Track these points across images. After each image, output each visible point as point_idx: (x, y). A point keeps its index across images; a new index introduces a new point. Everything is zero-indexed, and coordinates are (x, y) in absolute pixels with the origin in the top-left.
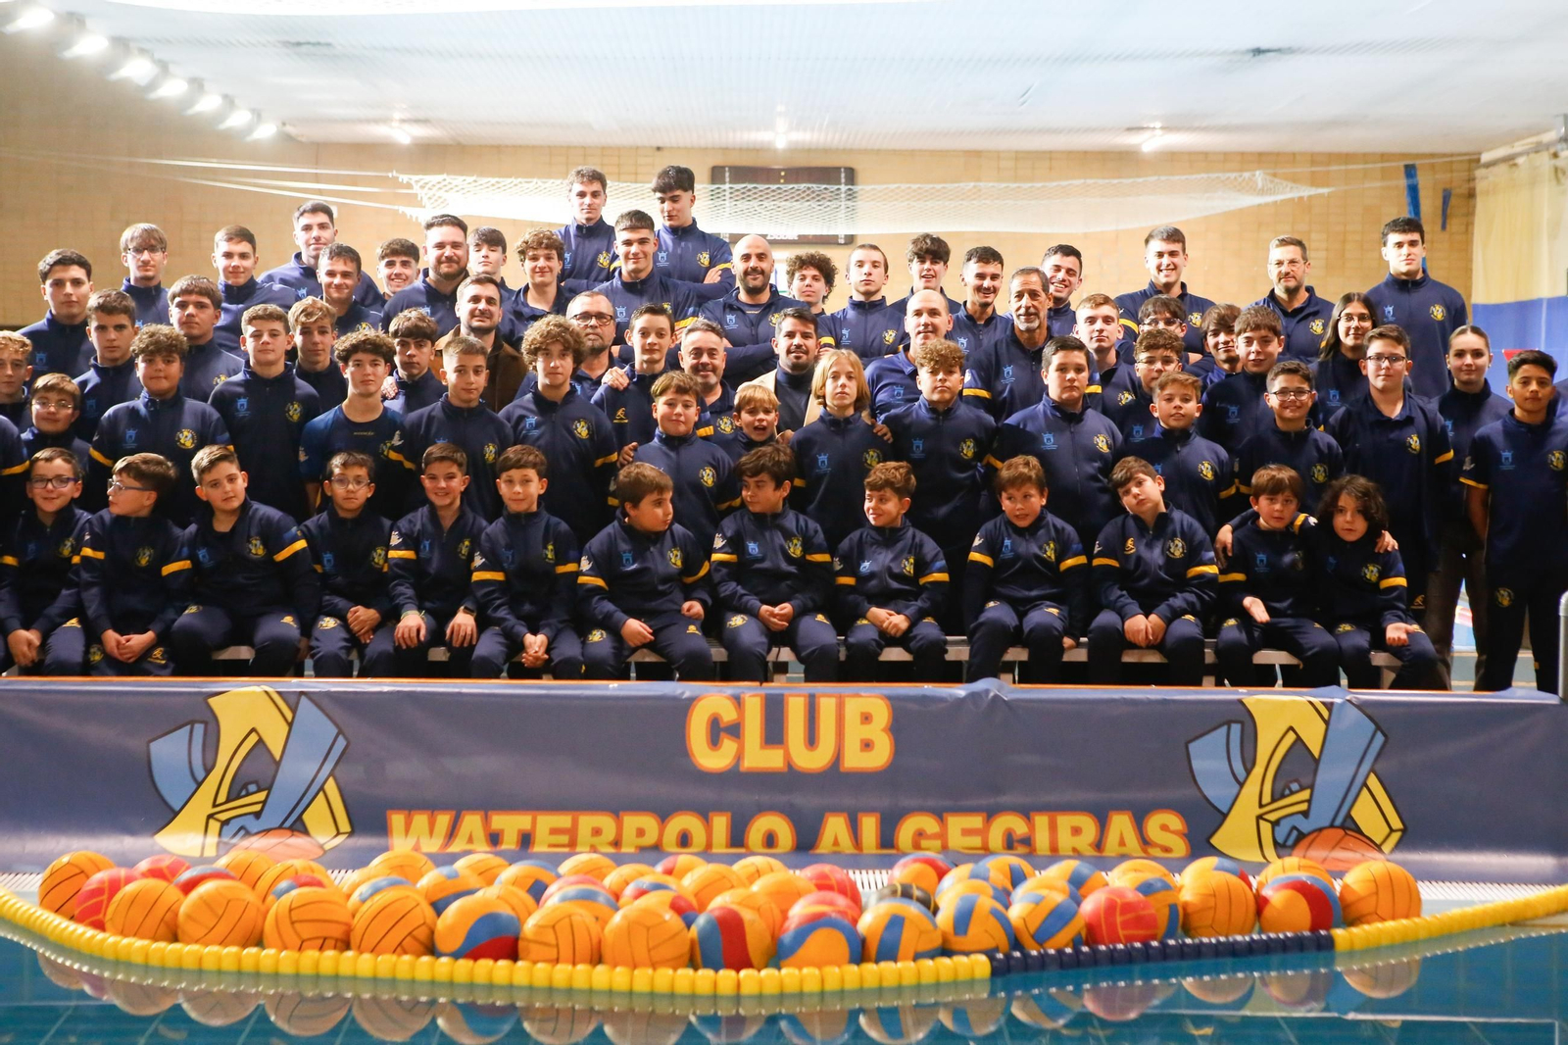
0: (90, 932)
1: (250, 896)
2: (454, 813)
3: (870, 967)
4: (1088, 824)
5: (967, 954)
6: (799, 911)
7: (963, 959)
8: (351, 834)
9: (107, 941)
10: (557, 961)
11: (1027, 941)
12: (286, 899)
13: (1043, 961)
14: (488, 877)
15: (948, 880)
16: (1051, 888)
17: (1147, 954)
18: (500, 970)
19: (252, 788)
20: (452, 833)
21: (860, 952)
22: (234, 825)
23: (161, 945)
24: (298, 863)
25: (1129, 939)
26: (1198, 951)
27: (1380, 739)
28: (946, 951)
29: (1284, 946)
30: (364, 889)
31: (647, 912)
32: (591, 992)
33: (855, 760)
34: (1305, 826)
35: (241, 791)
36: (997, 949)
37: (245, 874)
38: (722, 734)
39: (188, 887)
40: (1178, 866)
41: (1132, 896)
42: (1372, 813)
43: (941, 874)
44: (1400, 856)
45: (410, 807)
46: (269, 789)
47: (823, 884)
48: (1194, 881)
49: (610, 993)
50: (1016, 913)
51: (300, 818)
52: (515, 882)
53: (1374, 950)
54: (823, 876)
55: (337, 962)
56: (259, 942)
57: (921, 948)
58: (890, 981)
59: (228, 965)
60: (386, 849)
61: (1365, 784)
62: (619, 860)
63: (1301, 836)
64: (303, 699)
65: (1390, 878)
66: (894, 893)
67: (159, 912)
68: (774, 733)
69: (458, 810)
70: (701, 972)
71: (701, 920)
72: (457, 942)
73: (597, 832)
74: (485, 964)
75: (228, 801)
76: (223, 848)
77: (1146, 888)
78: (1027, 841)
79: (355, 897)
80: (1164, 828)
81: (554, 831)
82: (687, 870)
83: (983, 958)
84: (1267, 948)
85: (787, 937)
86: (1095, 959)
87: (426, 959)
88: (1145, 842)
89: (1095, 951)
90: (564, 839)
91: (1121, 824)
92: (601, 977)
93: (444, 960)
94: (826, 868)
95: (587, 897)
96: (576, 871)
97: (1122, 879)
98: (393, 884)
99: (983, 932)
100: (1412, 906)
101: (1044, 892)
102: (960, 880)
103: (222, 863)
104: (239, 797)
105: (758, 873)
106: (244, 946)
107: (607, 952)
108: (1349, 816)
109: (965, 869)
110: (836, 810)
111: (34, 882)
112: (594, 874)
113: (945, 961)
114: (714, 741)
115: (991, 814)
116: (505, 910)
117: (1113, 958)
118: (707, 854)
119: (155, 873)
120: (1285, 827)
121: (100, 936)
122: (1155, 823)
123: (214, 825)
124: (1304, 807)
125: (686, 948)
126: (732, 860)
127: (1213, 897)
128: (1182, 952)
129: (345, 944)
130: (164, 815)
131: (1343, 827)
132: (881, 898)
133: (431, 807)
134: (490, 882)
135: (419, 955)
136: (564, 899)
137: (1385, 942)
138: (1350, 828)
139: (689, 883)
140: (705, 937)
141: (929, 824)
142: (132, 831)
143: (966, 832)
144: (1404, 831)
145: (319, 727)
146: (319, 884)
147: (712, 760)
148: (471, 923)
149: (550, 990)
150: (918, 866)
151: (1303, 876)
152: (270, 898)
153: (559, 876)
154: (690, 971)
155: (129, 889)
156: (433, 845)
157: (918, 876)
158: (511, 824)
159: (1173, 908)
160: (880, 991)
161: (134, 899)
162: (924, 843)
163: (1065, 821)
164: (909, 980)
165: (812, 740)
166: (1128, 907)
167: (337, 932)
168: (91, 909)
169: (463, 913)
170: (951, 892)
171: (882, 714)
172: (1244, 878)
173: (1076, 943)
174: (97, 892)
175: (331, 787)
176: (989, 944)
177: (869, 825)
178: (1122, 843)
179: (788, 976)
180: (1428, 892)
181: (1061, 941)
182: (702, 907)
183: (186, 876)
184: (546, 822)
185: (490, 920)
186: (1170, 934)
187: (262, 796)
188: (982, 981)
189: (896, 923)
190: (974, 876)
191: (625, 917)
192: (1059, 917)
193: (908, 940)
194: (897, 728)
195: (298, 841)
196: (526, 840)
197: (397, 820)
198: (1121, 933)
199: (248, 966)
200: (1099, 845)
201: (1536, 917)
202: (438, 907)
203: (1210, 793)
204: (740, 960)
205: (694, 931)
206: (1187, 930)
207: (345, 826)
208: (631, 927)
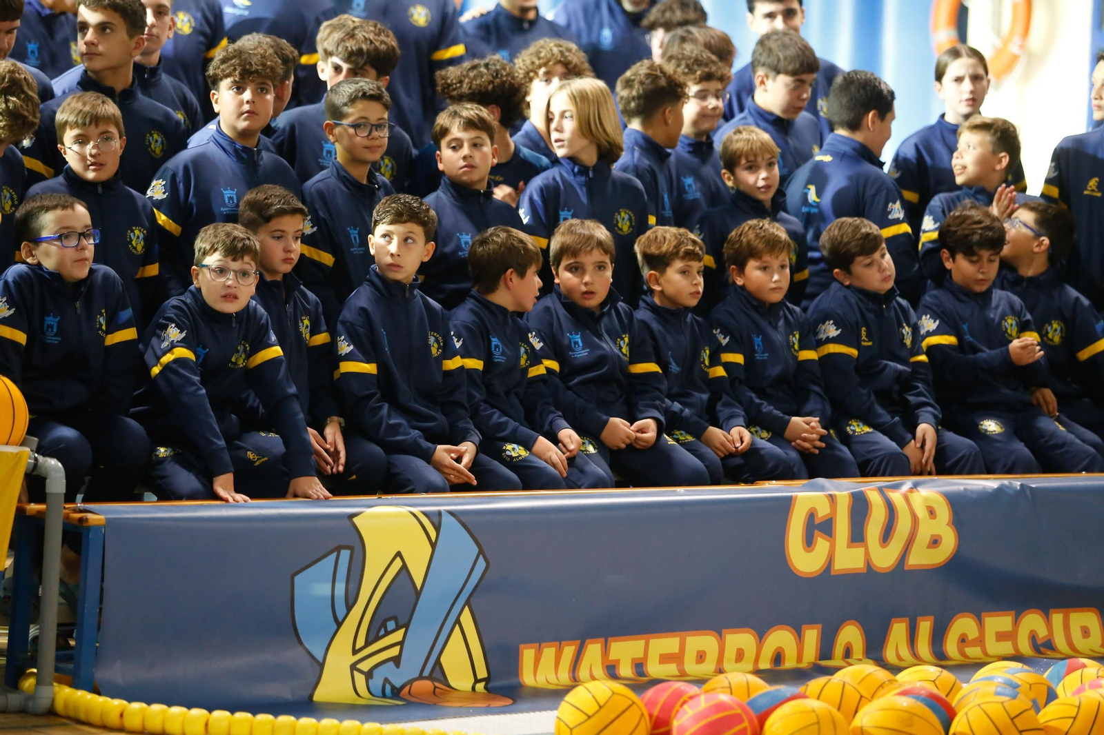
2: (578, 642)
19: (391, 625)
20: (575, 668)
33: (919, 558)
35: (379, 630)
38: (816, 531)
46: (407, 626)
51: (438, 662)
68: (858, 532)
69: (582, 639)
73: (702, 656)
75: (368, 643)
78: (1049, 645)
90: (673, 667)
104: (378, 638)
114: (809, 542)
115: (1018, 613)
133: (558, 637)
141: (970, 628)
143: (1000, 636)
147: (807, 562)
158: (626, 652)
162: (967, 650)
165: (887, 538)
171: (944, 510)
175: (466, 618)
177: (924, 632)
187: (398, 636)
194: (957, 521)
196: (641, 670)
197: (528, 655)
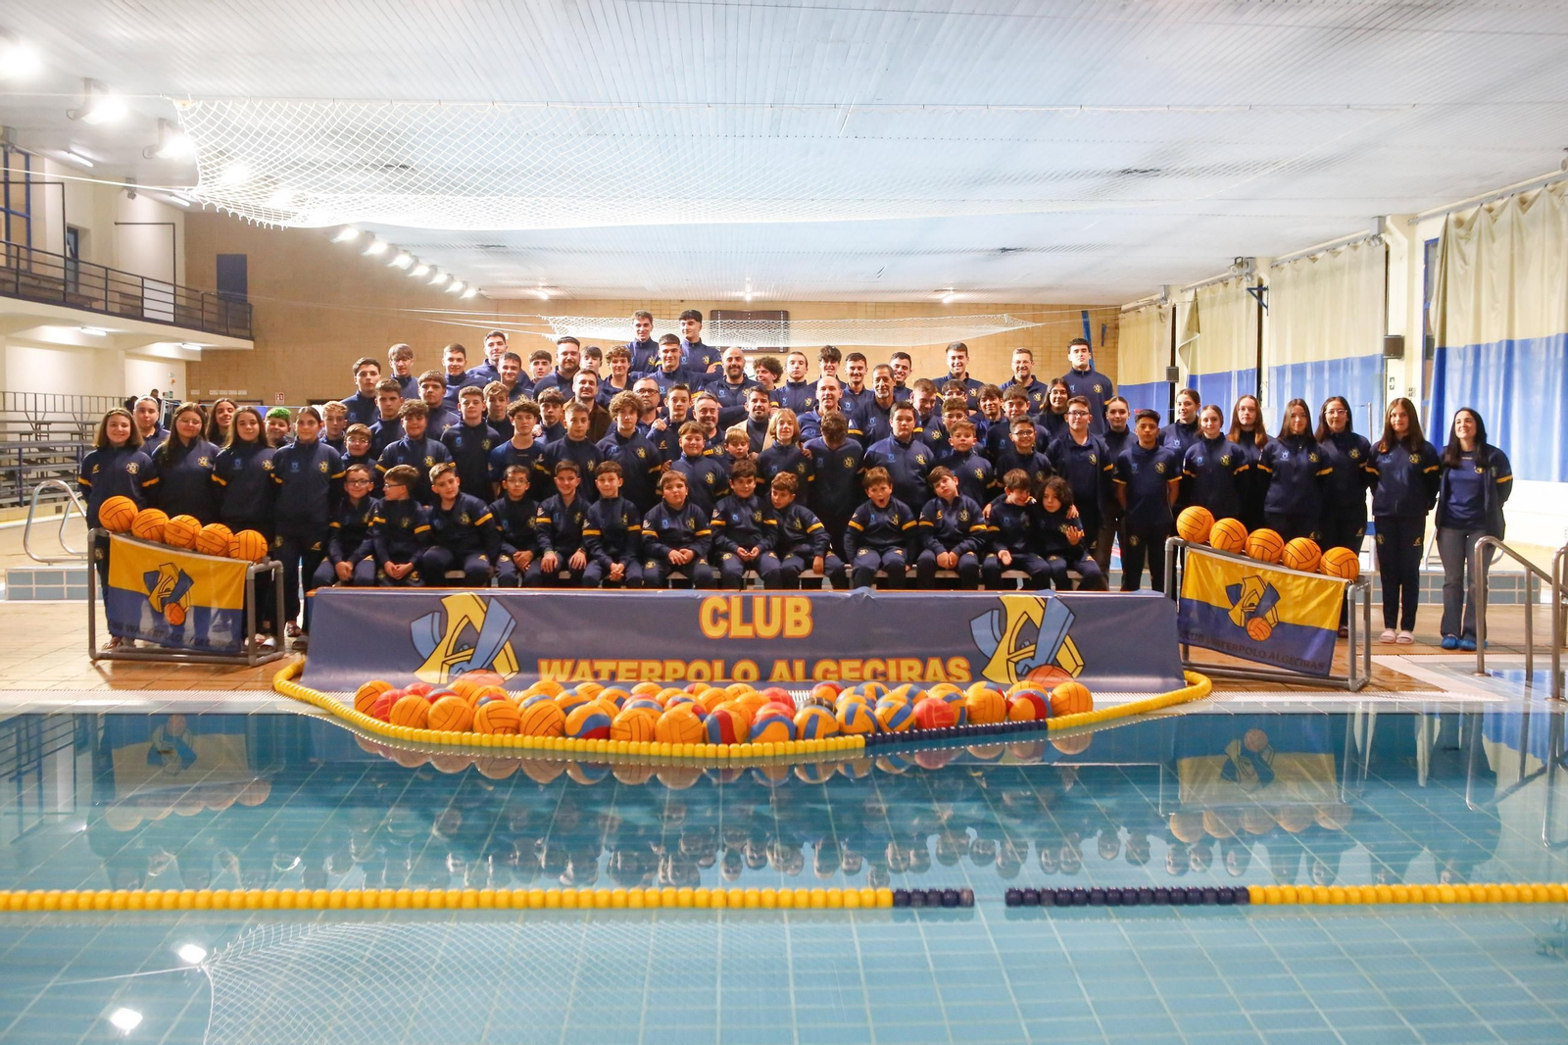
0: (382, 723)
1: (466, 705)
2: (574, 661)
3: (800, 742)
4: (917, 665)
5: (852, 735)
6: (762, 712)
7: (850, 737)
8: (519, 672)
9: (391, 728)
10: (631, 740)
11: (884, 726)
12: (485, 706)
13: (893, 738)
14: (593, 695)
15: (841, 696)
16: (897, 699)
17: (949, 734)
18: (601, 744)
19: (466, 647)
20: (573, 672)
21: (795, 734)
22: (457, 667)
23: (420, 730)
24: (491, 687)
25: (940, 726)
26: (976, 732)
27: (1072, 617)
28: (841, 733)
29: (1021, 728)
30: (526, 701)
31: (679, 713)
32: (650, 756)
33: (791, 631)
34: (1032, 664)
35: (460, 649)
36: (868, 732)
37: (462, 693)
38: (719, 618)
39: (433, 700)
40: (965, 686)
41: (941, 703)
42: (1068, 657)
43: (838, 692)
44: (1081, 679)
45: (550, 657)
46: (475, 647)
47: (774, 698)
48: (974, 694)
49: (660, 757)
50: (879, 712)
51: (491, 664)
52: (608, 697)
53: (1067, 729)
54: (776, 694)
55: (513, 741)
56: (471, 729)
57: (828, 731)
58: (811, 749)
59: (455, 741)
60: (538, 680)
61: (1064, 642)
62: (664, 686)
63: (1030, 670)
64: (493, 600)
65: (1077, 692)
66: (813, 702)
67: (418, 712)
68: (747, 617)
69: (576, 659)
70: (709, 745)
71: (709, 718)
72: (577, 730)
73: (651, 671)
74: (592, 741)
75: (453, 654)
76: (451, 679)
77: (948, 699)
78: (884, 674)
79: (522, 705)
80: (958, 666)
81: (628, 671)
82: (701, 691)
83: (861, 737)
84: (1012, 729)
85: (755, 726)
86: (921, 737)
87: (560, 739)
88: (947, 674)
89: (921, 732)
90: (634, 675)
91: (935, 664)
92: (655, 748)
93: (570, 739)
94: (776, 690)
95: (647, 706)
96: (641, 692)
97: (935, 694)
98: (543, 699)
99: (861, 722)
100: (1088, 705)
101: (893, 701)
102: (849, 695)
103: (451, 687)
104: (459, 652)
105: (739, 693)
106: (464, 731)
107: (658, 735)
108: (1055, 658)
109: (851, 690)
110: (781, 658)
111: (351, 697)
112: (651, 693)
113: (840, 739)
114: (715, 622)
115: (865, 660)
116: (603, 713)
117: (930, 736)
118: (711, 682)
119: (416, 692)
120: (1022, 664)
121: (387, 725)
122: (952, 664)
123: (446, 667)
124: (1032, 654)
125: (701, 733)
126: (725, 685)
127: (984, 703)
128: (967, 732)
129: (517, 730)
130: (418, 661)
131: (1052, 664)
132: (806, 706)
133: (562, 658)
134: (594, 698)
135: (557, 737)
136: (635, 707)
137: (1074, 725)
138: (1055, 665)
139: (702, 698)
140: (710, 726)
141: (831, 665)
142: (402, 670)
143: (852, 670)
144: (1084, 666)
145: (501, 614)
146: (503, 698)
147: (714, 632)
148: (584, 720)
149: (628, 755)
150: (825, 689)
151: (1031, 690)
152: (477, 706)
153: (631, 695)
154: (703, 745)
155: (402, 700)
156: (563, 678)
157: (826, 694)
158: (605, 667)
159: (963, 709)
160: (805, 755)
161: (404, 706)
162: (829, 676)
163: (905, 663)
164: (821, 749)
165: (768, 621)
166: (938, 709)
167: (513, 724)
168: (382, 711)
169: (581, 714)
170: (844, 701)
171: (806, 606)
172: (1000, 692)
173: (911, 728)
174: (385, 702)
175: (508, 646)
176: (864, 729)
177: (799, 667)
178: (935, 675)
179: (756, 747)
180: (1097, 698)
181: (903, 727)
182: (709, 711)
183: (432, 694)
184: (624, 665)
185: (594, 718)
186: (961, 723)
187: (471, 651)
188: (860, 749)
189: (814, 718)
190: (855, 693)
191: (668, 717)
192: (902, 714)
193: (821, 728)
194: (814, 614)
195: (491, 675)
196: (613, 675)
197: (544, 664)
198: (935, 722)
199: (465, 741)
200: (923, 676)
201: (1152, 710)
202: (567, 711)
203: (981, 648)
204: (730, 739)
205: (705, 723)
206: (970, 720)
207: (516, 668)
208: (672, 721)
